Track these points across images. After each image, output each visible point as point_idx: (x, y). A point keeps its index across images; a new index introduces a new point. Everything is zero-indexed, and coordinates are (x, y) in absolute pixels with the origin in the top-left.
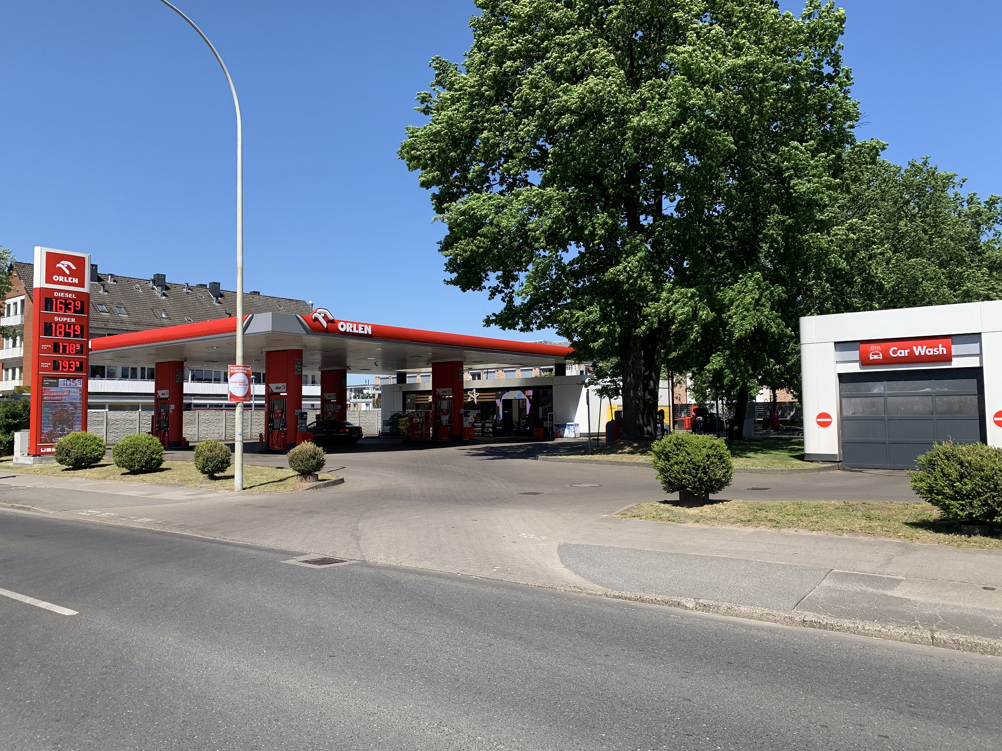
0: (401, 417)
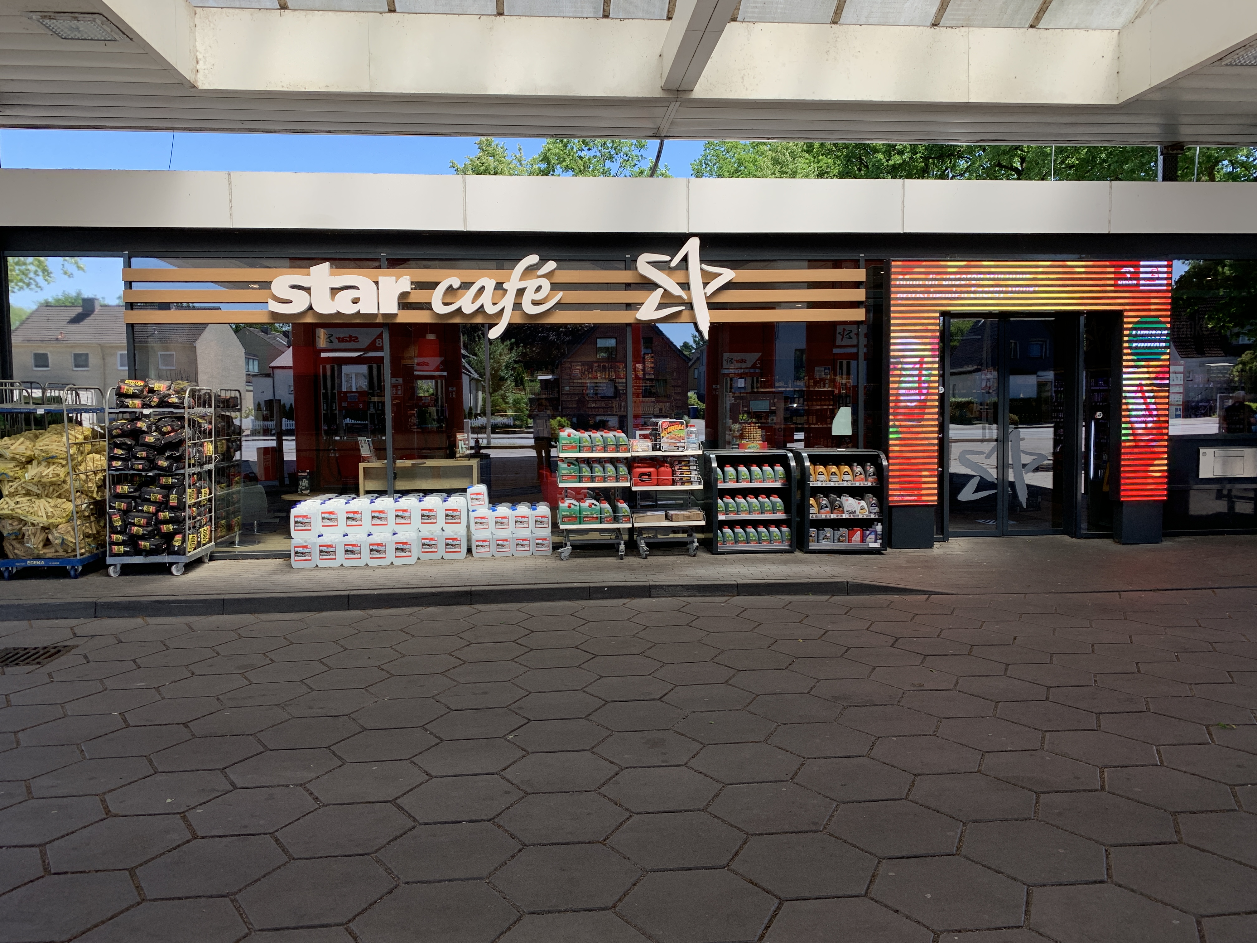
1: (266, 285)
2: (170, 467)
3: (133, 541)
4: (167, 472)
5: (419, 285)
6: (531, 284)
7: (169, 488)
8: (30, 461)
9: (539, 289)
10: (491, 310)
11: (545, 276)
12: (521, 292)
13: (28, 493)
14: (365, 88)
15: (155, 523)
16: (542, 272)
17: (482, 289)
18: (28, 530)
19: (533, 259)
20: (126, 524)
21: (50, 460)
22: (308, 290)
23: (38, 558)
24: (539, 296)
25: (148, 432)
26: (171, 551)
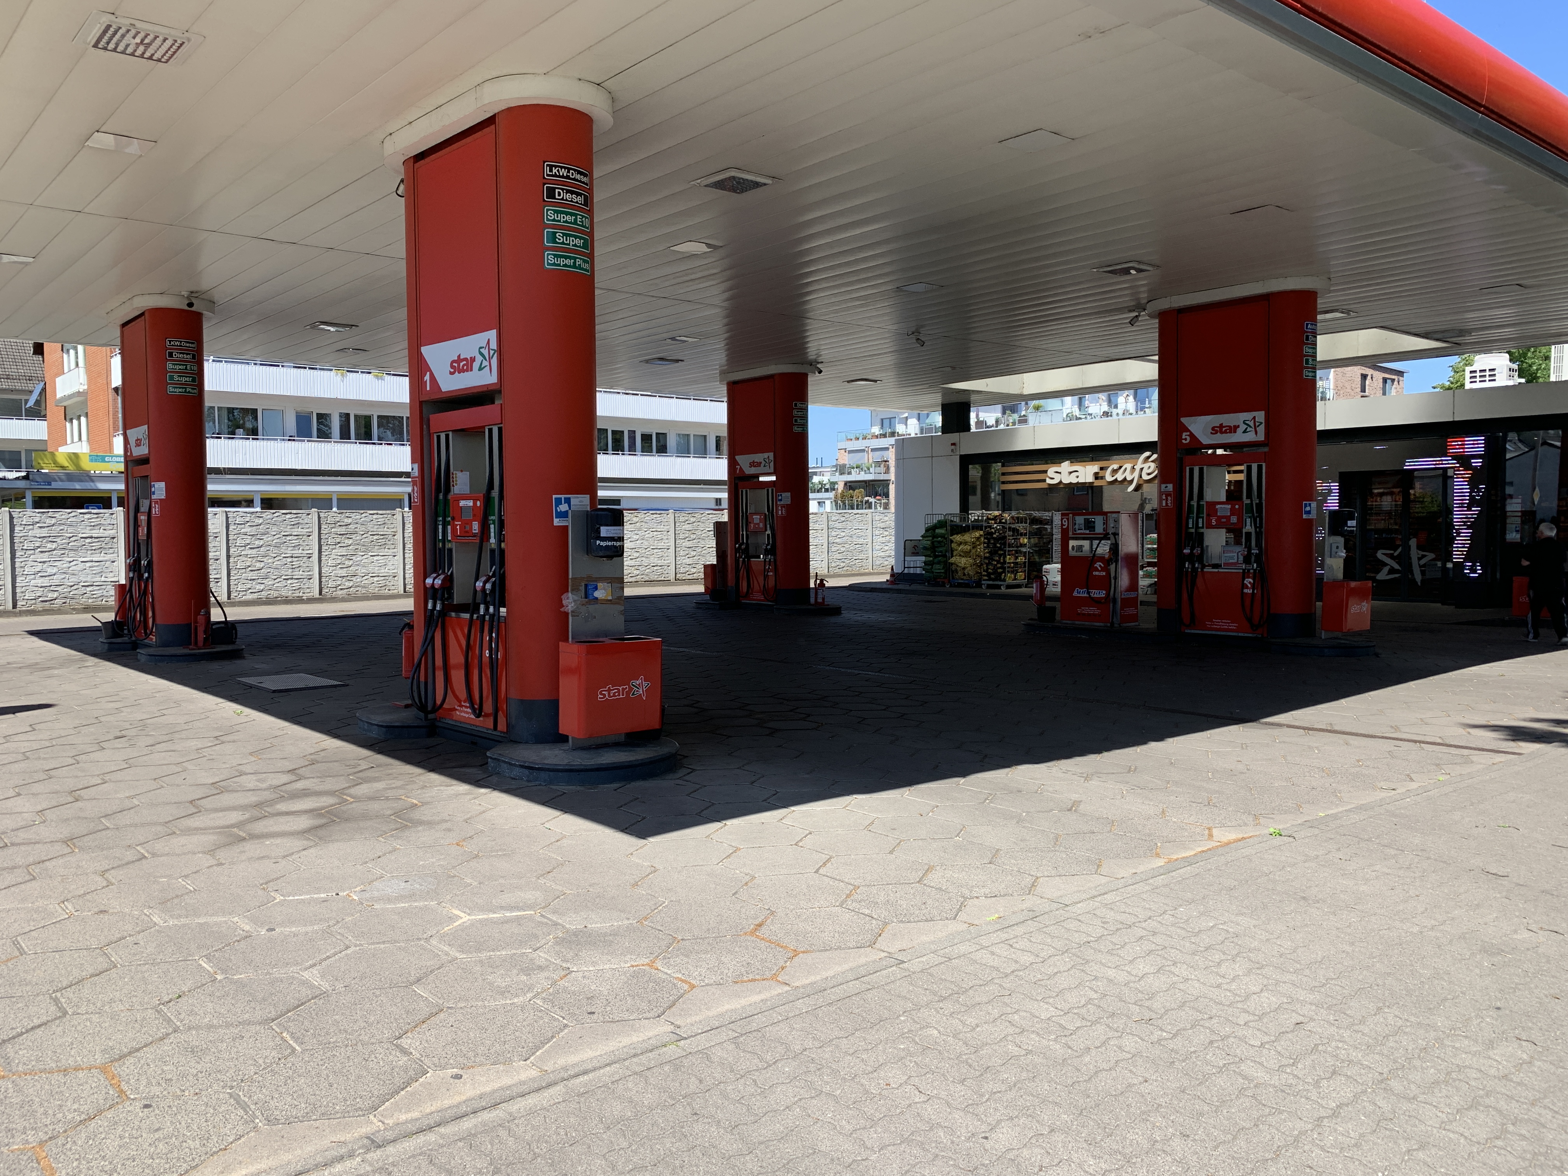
0: (958, 529)
1: (1046, 472)
2: (1000, 547)
3: (989, 575)
4: (1000, 549)
5: (1102, 469)
6: (1146, 466)
7: (1000, 555)
8: (961, 543)
9: (1149, 467)
10: (1129, 478)
11: (1152, 461)
12: (1142, 469)
13: (960, 555)
14: (1081, 386)
15: (995, 569)
16: (1151, 459)
17: (1126, 469)
18: (959, 569)
19: (1147, 454)
20: (988, 569)
21: (966, 543)
22: (1060, 473)
23: (962, 579)
24: (1150, 471)
25: (995, 533)
26: (1001, 580)
